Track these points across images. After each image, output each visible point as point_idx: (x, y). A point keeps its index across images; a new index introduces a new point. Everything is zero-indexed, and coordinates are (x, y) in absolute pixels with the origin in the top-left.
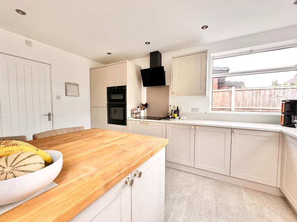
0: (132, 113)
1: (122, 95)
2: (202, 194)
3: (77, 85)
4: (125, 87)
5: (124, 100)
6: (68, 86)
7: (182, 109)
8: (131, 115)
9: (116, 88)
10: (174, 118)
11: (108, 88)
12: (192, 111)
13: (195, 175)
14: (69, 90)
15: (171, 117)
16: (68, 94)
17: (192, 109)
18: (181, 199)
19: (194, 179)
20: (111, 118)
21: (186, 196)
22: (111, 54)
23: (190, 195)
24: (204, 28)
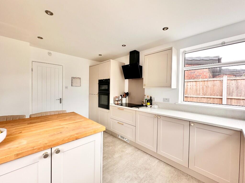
0: (115, 100)
1: (107, 86)
2: (155, 179)
3: (80, 78)
4: (109, 80)
5: (108, 90)
6: (74, 79)
7: (155, 98)
8: (114, 101)
9: (104, 80)
10: (146, 106)
11: (99, 80)
12: (163, 101)
13: (158, 160)
14: (74, 82)
15: (144, 105)
16: (73, 85)
17: (164, 99)
18: (134, 179)
19: (156, 164)
20: (100, 103)
21: (139, 177)
22: (101, 55)
23: (143, 178)
24: (165, 29)
